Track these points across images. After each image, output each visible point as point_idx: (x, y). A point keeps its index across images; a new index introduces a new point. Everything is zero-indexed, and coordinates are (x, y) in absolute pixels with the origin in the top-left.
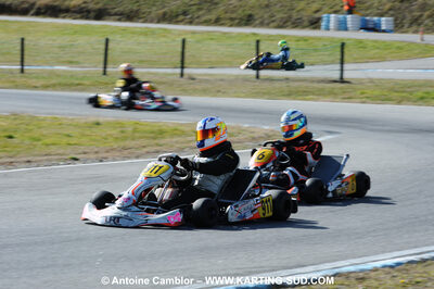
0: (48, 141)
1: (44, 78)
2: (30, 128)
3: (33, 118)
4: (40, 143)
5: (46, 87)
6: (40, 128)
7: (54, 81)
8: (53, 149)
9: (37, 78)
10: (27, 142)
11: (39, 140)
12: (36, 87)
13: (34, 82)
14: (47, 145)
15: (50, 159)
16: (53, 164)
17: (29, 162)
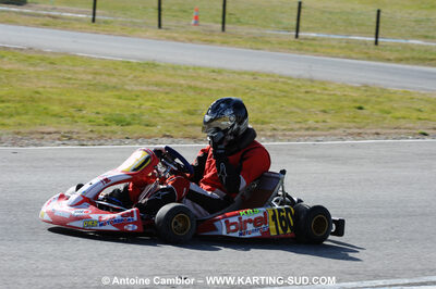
0: (398, 114)
1: (398, 51)
2: (380, 100)
3: (383, 90)
4: (390, 115)
5: (399, 60)
6: (391, 101)
7: (407, 55)
8: (402, 123)
9: (391, 50)
10: (377, 113)
11: (389, 113)
12: (389, 60)
13: (387, 55)
14: (398, 118)
15: (398, 132)
16: (402, 138)
17: (377, 134)
